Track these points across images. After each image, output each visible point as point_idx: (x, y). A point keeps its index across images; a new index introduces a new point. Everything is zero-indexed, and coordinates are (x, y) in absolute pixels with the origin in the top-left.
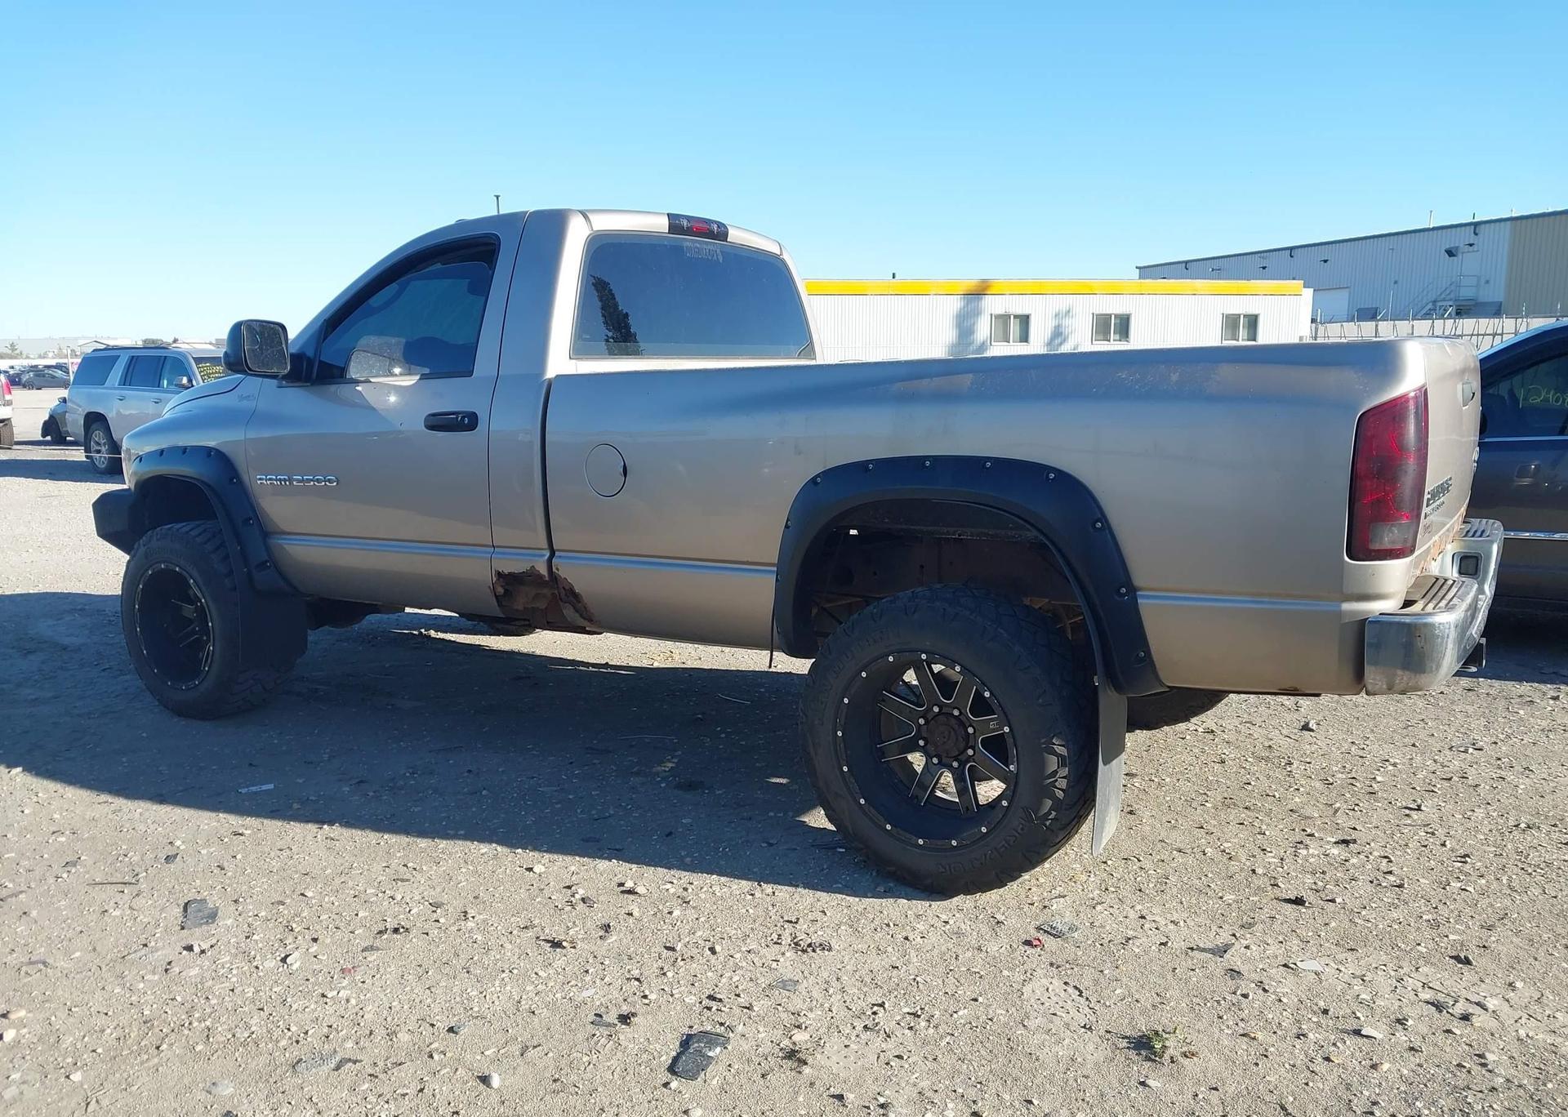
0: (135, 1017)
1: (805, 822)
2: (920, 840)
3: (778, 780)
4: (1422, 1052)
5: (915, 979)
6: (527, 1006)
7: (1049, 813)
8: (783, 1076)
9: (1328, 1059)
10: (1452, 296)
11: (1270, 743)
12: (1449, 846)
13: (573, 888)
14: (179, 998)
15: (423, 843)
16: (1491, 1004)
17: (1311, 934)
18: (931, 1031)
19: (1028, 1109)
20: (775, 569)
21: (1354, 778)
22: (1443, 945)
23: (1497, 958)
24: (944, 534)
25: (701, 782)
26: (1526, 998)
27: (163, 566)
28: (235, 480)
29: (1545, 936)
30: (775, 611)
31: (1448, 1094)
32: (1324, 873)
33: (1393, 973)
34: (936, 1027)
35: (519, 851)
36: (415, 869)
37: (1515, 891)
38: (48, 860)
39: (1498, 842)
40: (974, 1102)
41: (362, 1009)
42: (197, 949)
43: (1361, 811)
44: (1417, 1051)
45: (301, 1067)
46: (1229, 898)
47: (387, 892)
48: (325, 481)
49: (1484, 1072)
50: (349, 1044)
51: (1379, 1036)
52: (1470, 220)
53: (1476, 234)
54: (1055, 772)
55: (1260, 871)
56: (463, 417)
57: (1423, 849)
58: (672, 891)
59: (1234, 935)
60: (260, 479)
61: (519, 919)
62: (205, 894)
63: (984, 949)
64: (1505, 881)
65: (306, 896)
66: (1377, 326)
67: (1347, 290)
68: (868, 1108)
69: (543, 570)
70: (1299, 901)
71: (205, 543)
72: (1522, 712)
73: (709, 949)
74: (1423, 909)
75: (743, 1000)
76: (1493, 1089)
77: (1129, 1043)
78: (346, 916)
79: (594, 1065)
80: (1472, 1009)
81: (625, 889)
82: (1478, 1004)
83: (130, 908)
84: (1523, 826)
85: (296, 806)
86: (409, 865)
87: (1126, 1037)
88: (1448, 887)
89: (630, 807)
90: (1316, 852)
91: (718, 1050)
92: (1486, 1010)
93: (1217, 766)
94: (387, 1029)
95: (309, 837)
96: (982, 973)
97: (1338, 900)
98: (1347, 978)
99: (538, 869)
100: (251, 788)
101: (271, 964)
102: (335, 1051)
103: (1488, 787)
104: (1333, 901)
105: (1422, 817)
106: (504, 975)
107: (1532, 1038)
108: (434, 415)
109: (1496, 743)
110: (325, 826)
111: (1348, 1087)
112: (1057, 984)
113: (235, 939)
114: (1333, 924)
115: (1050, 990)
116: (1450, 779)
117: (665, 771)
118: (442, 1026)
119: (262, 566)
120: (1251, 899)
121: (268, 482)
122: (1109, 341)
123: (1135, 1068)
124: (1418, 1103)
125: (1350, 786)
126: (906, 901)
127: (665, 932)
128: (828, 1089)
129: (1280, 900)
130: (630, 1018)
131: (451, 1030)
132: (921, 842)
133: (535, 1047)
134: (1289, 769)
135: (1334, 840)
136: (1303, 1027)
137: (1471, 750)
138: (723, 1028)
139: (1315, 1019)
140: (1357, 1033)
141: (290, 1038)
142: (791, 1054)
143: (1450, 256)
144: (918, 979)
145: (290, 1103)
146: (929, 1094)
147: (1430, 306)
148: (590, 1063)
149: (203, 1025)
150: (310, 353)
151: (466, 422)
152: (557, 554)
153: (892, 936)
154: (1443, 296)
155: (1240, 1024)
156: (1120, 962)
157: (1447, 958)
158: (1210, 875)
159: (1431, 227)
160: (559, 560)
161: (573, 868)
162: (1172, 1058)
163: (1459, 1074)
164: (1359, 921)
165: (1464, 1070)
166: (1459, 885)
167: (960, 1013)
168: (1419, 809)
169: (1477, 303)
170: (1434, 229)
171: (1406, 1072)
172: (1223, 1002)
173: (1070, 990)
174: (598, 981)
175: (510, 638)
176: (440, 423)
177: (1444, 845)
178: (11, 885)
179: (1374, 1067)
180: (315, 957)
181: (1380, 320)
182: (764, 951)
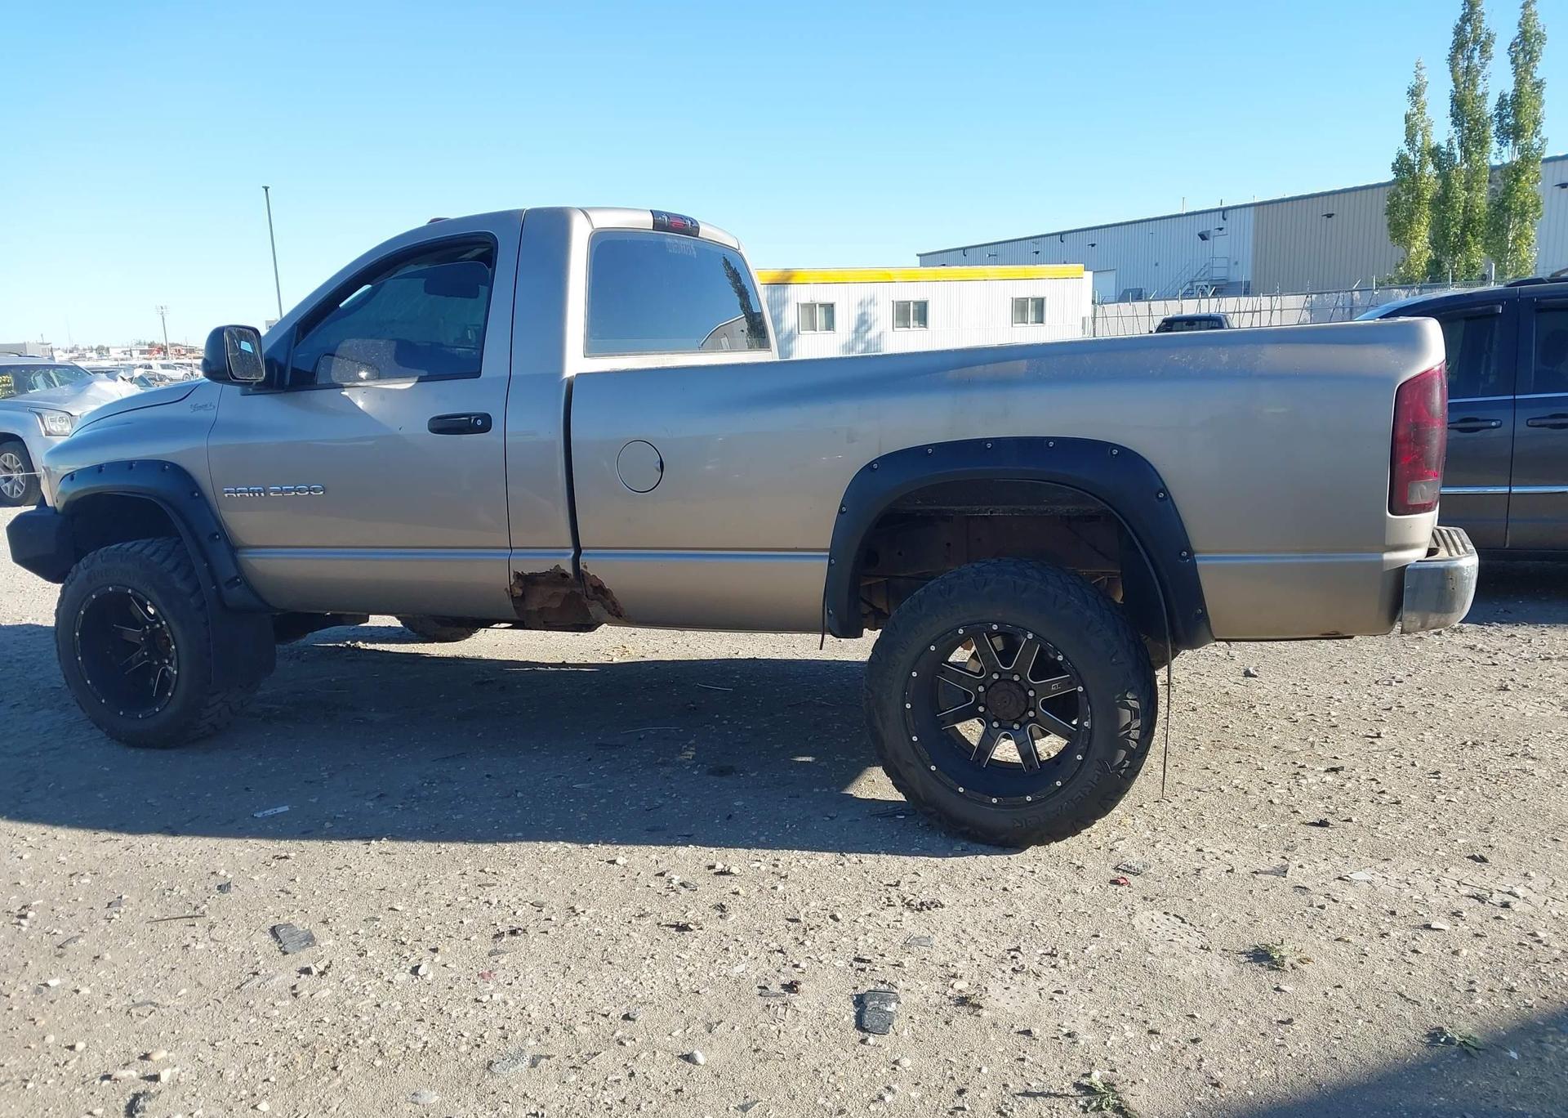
0: (289, 1043)
1: (852, 795)
2: (994, 799)
3: (804, 759)
4: (1486, 936)
5: (1033, 924)
6: (688, 988)
7: (1123, 762)
8: (963, 1019)
9: (1415, 951)
10: (1206, 276)
11: (1226, 690)
12: (1418, 766)
13: (666, 875)
14: (327, 1020)
15: (487, 848)
16: (1520, 891)
17: (1345, 850)
18: (1073, 967)
19: (1194, 1022)
20: (828, 554)
21: (1312, 715)
22: (1455, 848)
23: (1504, 855)
24: (975, 512)
25: (731, 767)
26: (1542, 885)
27: (110, 589)
28: (197, 494)
29: (1533, 833)
30: (827, 594)
31: (1525, 969)
32: (1329, 797)
33: (1429, 876)
34: (1076, 962)
35: (592, 846)
36: (495, 873)
37: (1491, 798)
38: (85, 903)
39: (1456, 759)
40: (1145, 1022)
41: (524, 1008)
42: (315, 971)
43: (1333, 742)
44: (1482, 936)
45: (496, 1068)
46: (1263, 826)
47: (480, 898)
48: (310, 491)
49: (1542, 947)
50: (531, 1042)
51: (1447, 928)
52: (1218, 206)
53: (1224, 219)
54: (1129, 725)
55: (1276, 801)
56: (476, 420)
57: (1399, 770)
58: (763, 868)
59: (1284, 858)
60: (228, 492)
61: (629, 909)
62: (287, 918)
63: (1079, 891)
64: (1478, 791)
65: (397, 910)
66: (1149, 305)
67: (1115, 272)
68: (1058, 1038)
69: (568, 569)
70: (1323, 824)
71: (163, 561)
72: (1417, 647)
73: (830, 917)
74: (1425, 820)
75: (889, 959)
76: (1556, 960)
77: (1249, 957)
78: (450, 924)
79: (785, 1032)
80: (1508, 898)
81: (716, 871)
82: (1509, 893)
83: (212, 940)
84: (1469, 743)
85: (328, 825)
86: (487, 870)
87: (1245, 953)
88: (1435, 800)
89: (675, 795)
90: (1315, 781)
91: (894, 1004)
92: (1518, 897)
93: (1191, 714)
94: (561, 1024)
95: (362, 854)
96: (1089, 912)
97: (1354, 819)
98: (1394, 884)
99: (620, 861)
100: (266, 812)
101: (402, 977)
102: (522, 1051)
103: (1423, 713)
104: (1350, 820)
105: (1384, 742)
106: (647, 962)
107: (1564, 916)
108: (439, 418)
109: (1410, 675)
110: (373, 842)
111: (1443, 972)
112: (1158, 915)
113: (348, 958)
114: (1360, 840)
115: (1155, 920)
116: (1390, 709)
117: (688, 759)
118: (616, 1013)
119: (232, 582)
120: (1282, 825)
121: (238, 495)
122: (909, 327)
123: (1265, 978)
124: (1504, 978)
125: (1313, 722)
126: (985, 857)
127: (779, 906)
128: (1012, 1027)
129: (1307, 824)
130: (796, 986)
131: (626, 1017)
132: (994, 800)
133: (718, 1024)
134: (1254, 712)
135: (1323, 769)
136: (1382, 927)
137: (1394, 683)
138: (885, 985)
139: (1388, 920)
140: (1428, 927)
141: (467, 1043)
142: (963, 1001)
143: (1203, 240)
144: (1035, 923)
145: (507, 1102)
146: (1103, 1020)
147: (1188, 286)
148: (779, 1031)
149: (369, 1042)
150: (281, 358)
151: (479, 424)
152: (583, 551)
153: (991, 889)
154: (1199, 277)
155: (1329, 930)
156: (1201, 891)
157: (1466, 859)
158: (1236, 809)
159: (1184, 213)
160: (585, 558)
161: (654, 857)
162: (1292, 965)
163: (1523, 951)
164: (1379, 835)
165: (1527, 948)
166: (1444, 797)
167: (1090, 948)
168: (1379, 736)
169: (1228, 283)
170: (1187, 214)
171: (1482, 955)
172: (1305, 914)
173: (1173, 919)
174: (743, 957)
175: (446, 644)
176: (445, 425)
177: (1413, 765)
178: (60, 932)
179: (1455, 953)
180: (445, 966)
181: (1152, 300)
182: (882, 913)
